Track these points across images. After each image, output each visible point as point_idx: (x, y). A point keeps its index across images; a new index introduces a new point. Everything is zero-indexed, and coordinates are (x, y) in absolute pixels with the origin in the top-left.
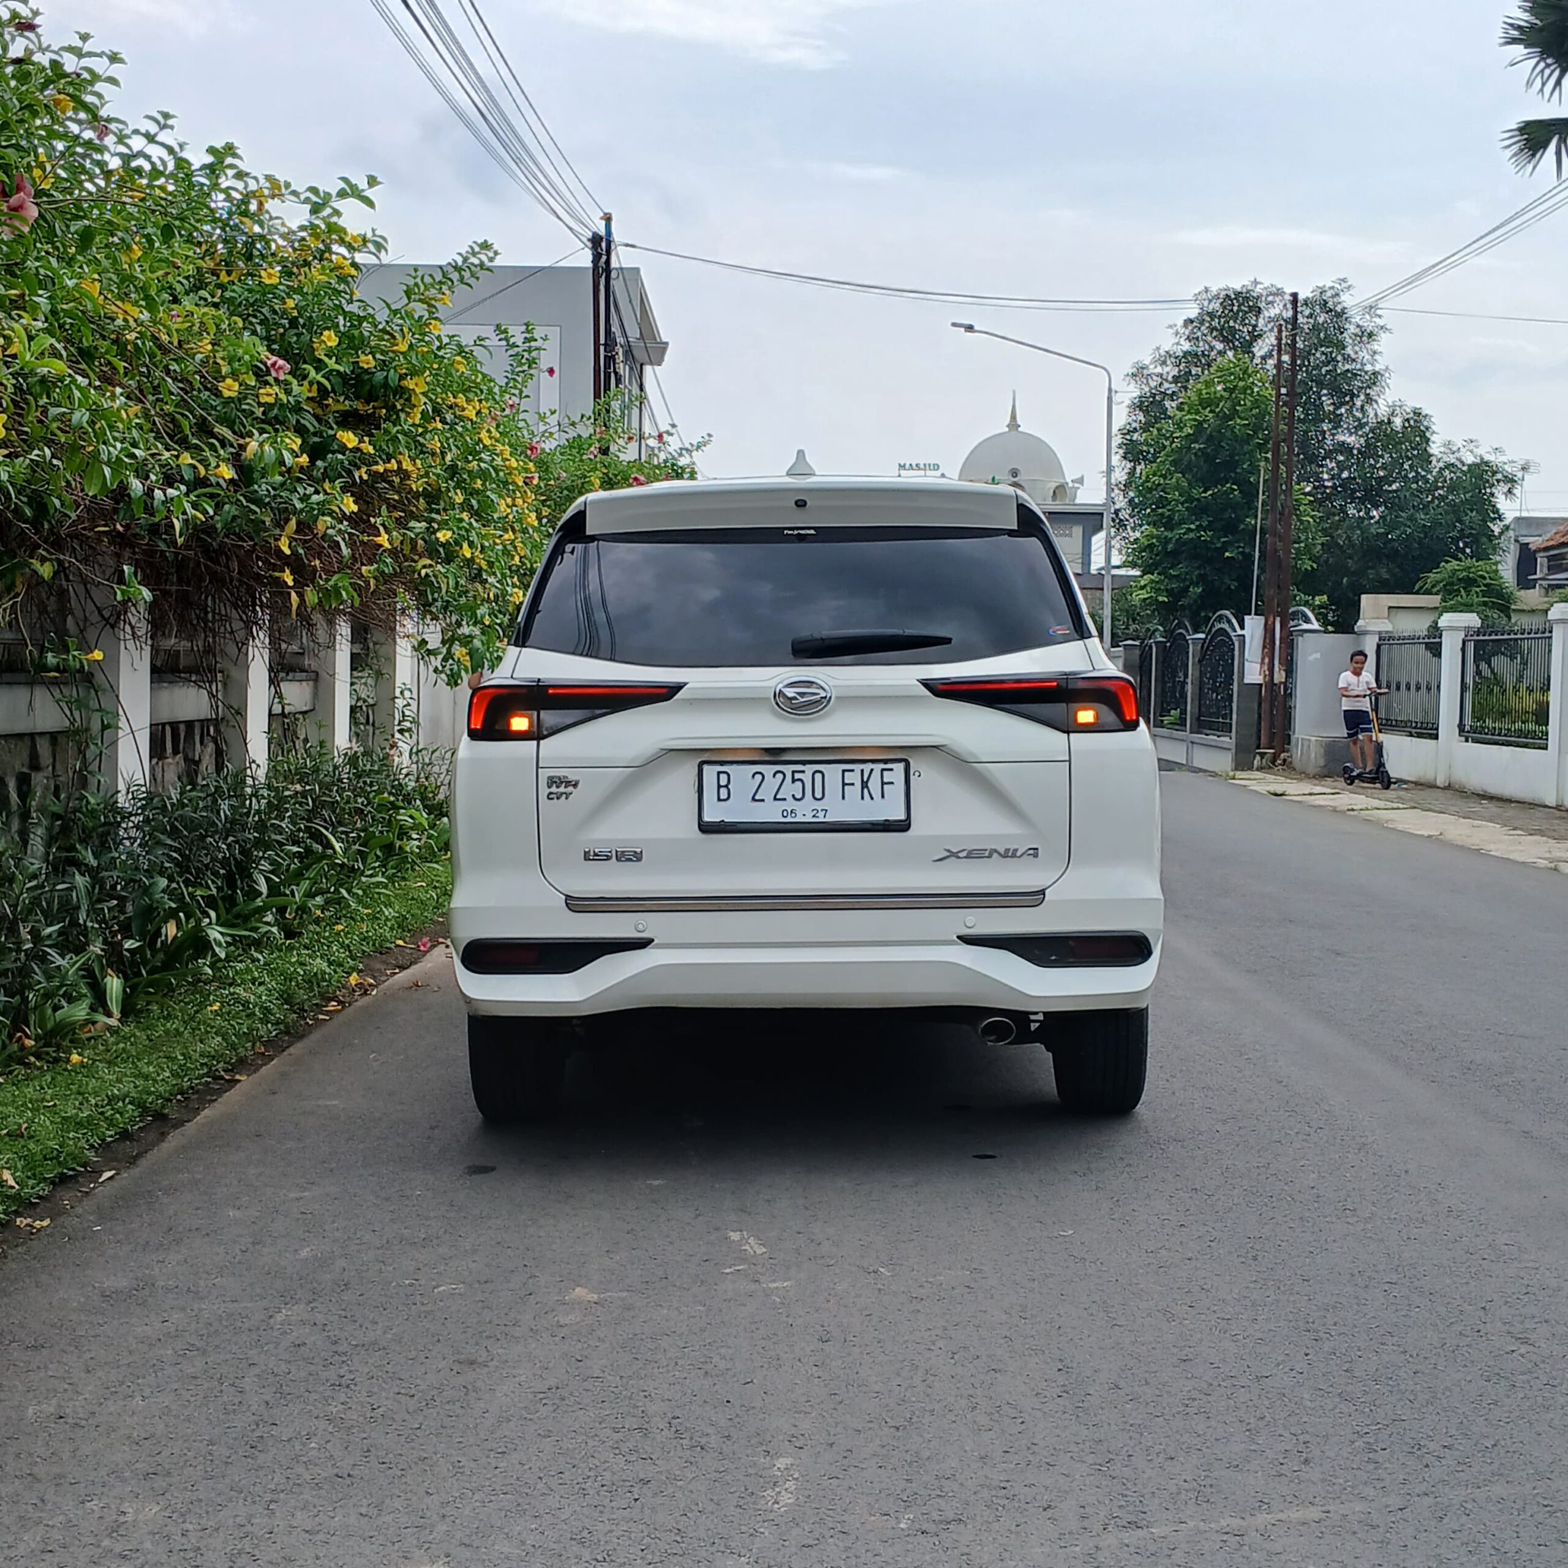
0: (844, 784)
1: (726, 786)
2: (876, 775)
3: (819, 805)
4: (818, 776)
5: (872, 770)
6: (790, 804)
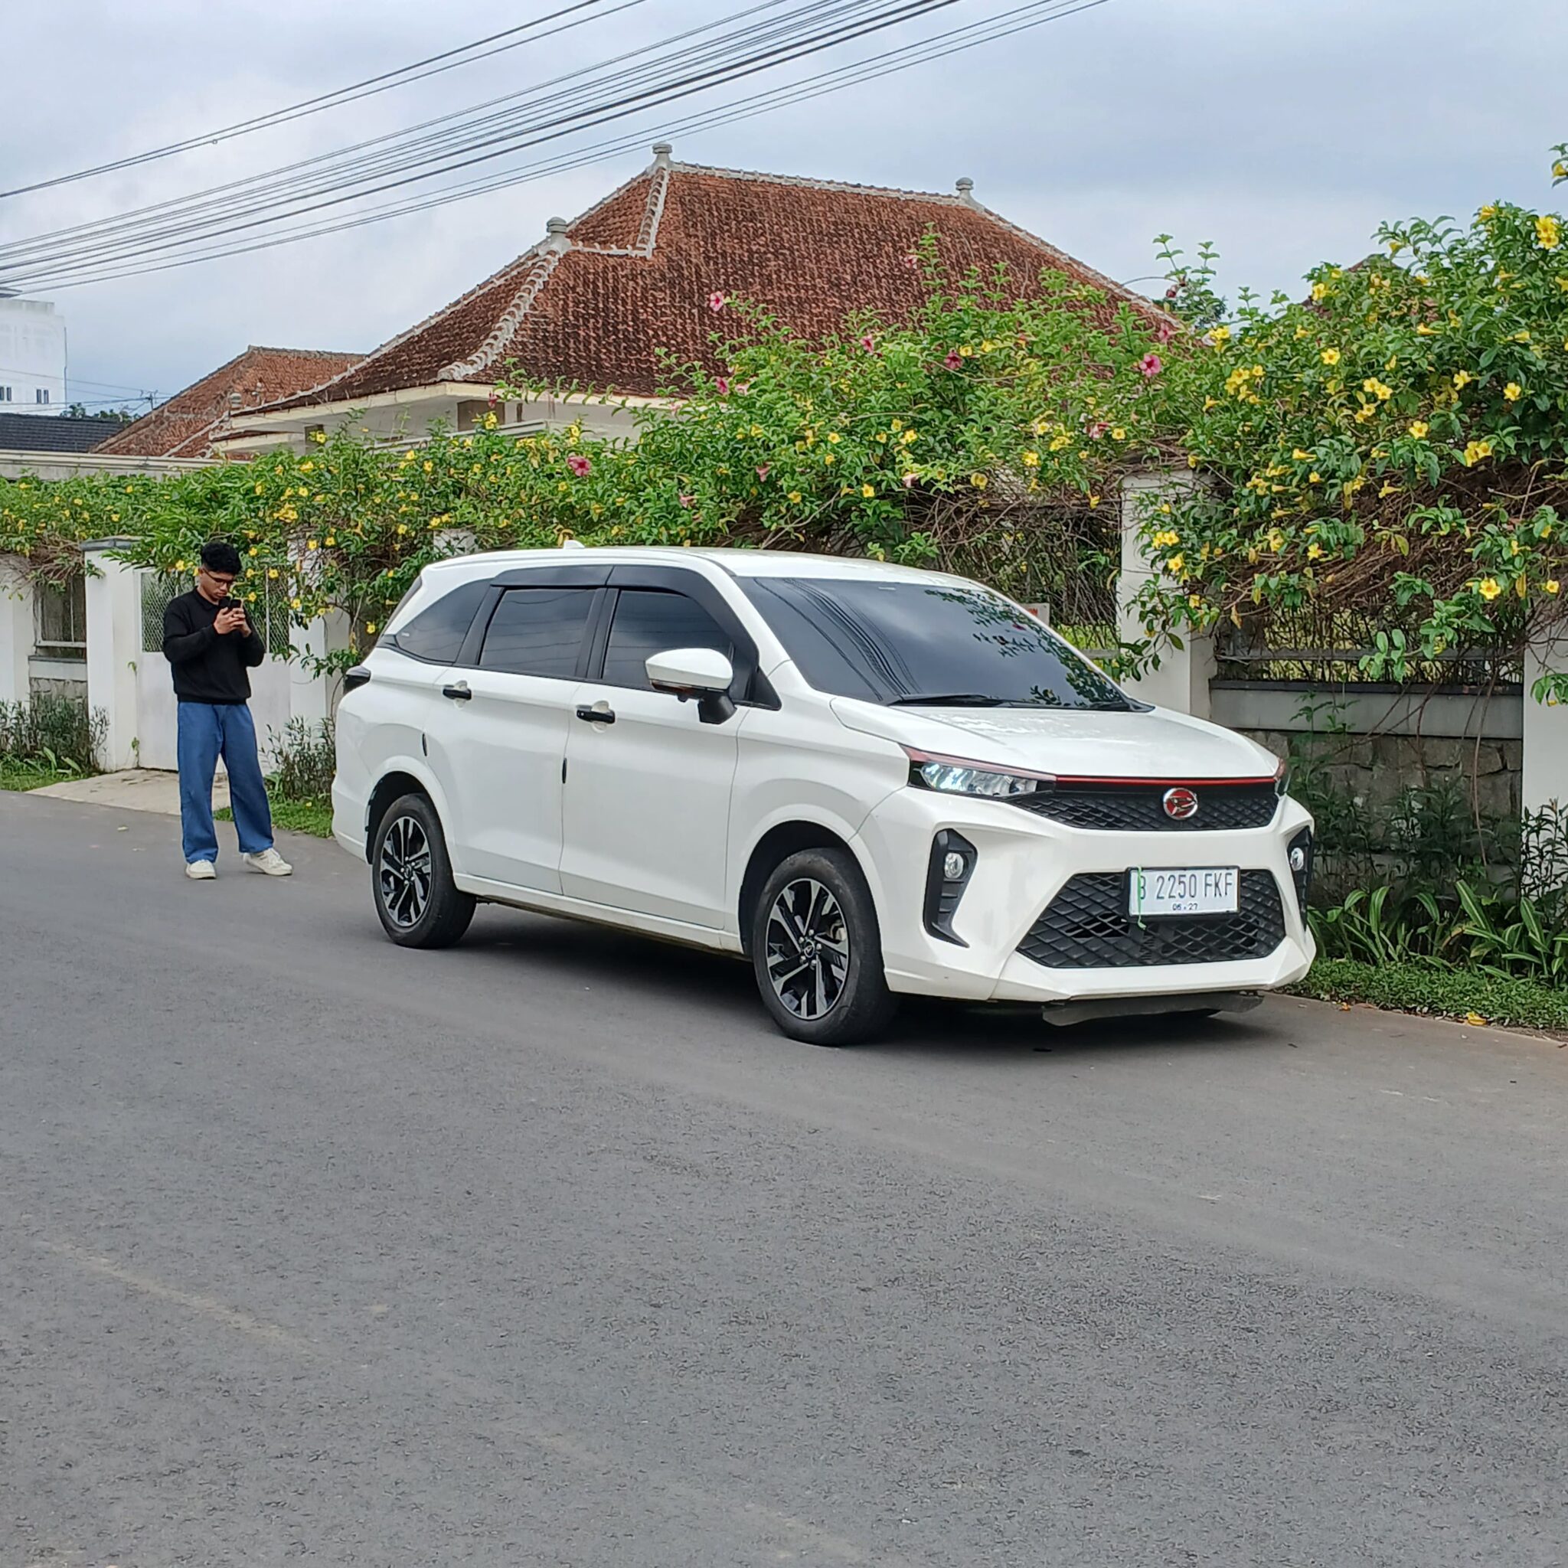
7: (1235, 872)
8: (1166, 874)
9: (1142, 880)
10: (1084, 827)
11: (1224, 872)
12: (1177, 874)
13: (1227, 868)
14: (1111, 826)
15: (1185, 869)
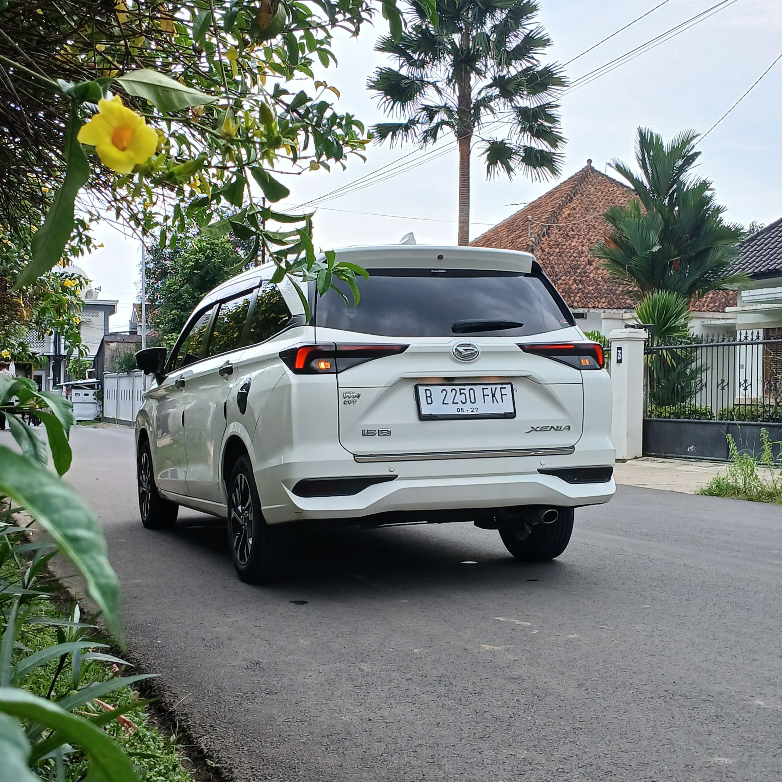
0: (484, 395)
1: (430, 397)
2: (498, 390)
3: (474, 406)
4: (472, 391)
5: (496, 388)
6: (460, 406)
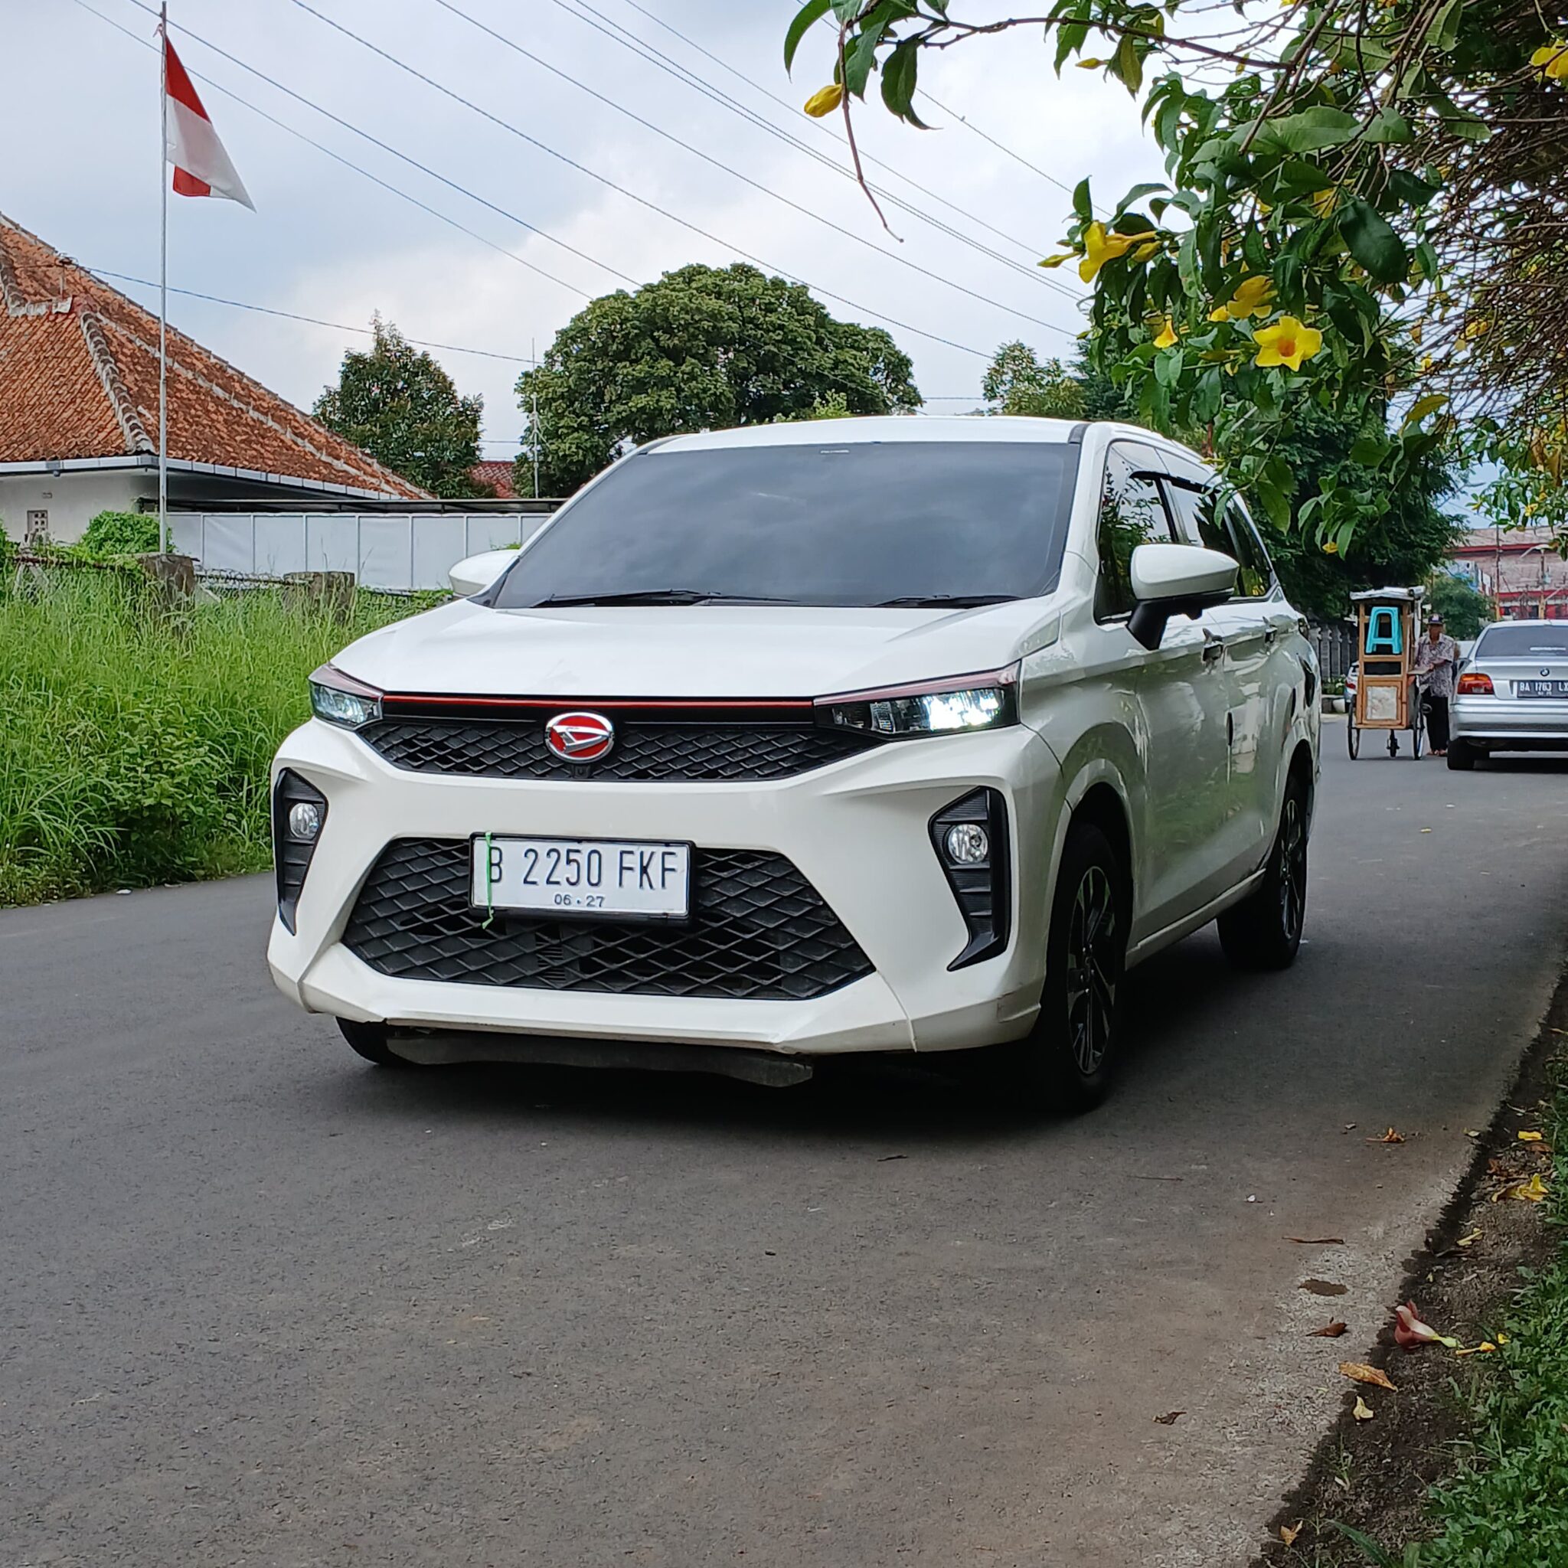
7: (682, 854)
8: (542, 847)
9: (495, 855)
10: (417, 768)
11: (660, 850)
12: (563, 847)
13: (667, 844)
14: (461, 769)
15: (579, 840)
